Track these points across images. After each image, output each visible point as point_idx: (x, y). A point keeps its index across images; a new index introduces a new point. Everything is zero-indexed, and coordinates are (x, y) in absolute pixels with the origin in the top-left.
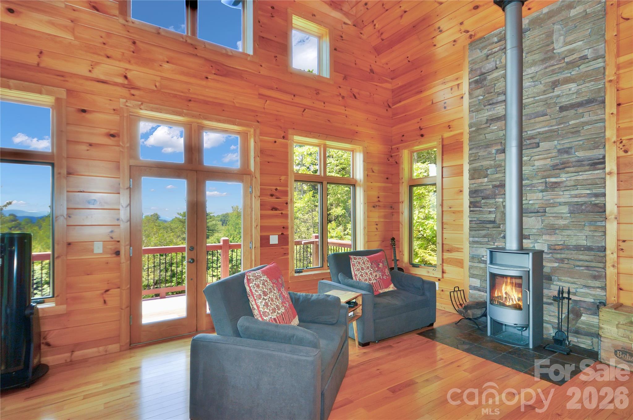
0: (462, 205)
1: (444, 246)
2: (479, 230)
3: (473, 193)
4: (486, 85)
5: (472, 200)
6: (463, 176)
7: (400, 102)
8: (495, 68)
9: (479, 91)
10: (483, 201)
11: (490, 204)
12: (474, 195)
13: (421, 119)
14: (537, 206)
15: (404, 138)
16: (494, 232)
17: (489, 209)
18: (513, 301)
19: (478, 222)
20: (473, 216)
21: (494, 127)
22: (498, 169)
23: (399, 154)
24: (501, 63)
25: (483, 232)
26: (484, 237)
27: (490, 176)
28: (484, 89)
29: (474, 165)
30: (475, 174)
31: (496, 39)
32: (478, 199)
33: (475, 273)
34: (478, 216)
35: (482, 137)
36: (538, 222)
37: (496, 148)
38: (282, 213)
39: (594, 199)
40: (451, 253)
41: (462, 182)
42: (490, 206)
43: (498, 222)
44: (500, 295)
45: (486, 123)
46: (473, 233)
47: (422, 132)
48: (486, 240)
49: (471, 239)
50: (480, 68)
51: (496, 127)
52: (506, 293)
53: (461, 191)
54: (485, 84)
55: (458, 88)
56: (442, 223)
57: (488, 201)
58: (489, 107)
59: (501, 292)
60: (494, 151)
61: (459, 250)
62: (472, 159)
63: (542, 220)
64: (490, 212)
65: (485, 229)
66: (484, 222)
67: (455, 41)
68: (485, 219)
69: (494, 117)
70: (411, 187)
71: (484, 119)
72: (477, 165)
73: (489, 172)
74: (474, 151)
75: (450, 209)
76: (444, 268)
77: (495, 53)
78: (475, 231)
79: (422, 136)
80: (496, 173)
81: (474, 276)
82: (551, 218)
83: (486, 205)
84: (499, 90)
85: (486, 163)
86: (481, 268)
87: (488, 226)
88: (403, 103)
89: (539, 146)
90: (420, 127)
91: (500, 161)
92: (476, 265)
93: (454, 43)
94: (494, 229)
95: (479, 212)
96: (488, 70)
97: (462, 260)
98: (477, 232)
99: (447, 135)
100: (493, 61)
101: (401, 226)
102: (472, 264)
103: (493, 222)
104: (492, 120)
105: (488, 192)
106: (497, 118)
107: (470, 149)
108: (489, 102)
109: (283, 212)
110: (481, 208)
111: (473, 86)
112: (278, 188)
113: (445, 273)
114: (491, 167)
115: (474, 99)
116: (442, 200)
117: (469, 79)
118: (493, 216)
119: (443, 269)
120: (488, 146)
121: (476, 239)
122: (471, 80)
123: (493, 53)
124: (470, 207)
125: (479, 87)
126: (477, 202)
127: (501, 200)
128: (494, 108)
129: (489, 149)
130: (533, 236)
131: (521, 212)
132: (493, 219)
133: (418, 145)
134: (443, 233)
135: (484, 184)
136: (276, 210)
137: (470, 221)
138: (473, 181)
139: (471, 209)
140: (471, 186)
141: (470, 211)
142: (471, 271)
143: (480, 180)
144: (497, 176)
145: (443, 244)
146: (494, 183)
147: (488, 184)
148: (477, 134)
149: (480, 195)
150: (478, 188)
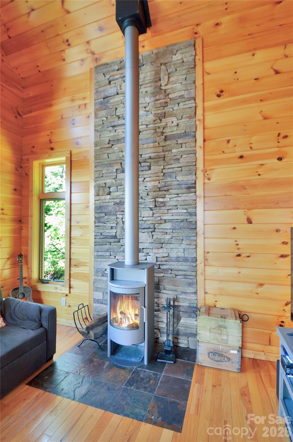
0: (88, 220)
1: (72, 261)
2: (102, 245)
3: (99, 209)
4: (109, 107)
5: (97, 215)
6: (89, 192)
7: (31, 112)
8: (116, 93)
9: (103, 113)
10: (106, 217)
11: (112, 220)
13: (51, 132)
14: (149, 222)
15: (34, 150)
16: (115, 246)
17: (111, 225)
18: (129, 321)
19: (102, 237)
20: (97, 231)
21: (115, 148)
22: (119, 188)
23: (29, 166)
24: (121, 89)
25: (107, 247)
26: (107, 251)
27: (112, 194)
28: (107, 111)
29: (98, 182)
30: (99, 191)
31: (117, 67)
32: (102, 215)
33: (99, 286)
34: (101, 231)
35: (106, 156)
36: (150, 236)
37: (117, 168)
39: (188, 217)
40: (78, 267)
41: (88, 198)
42: (112, 222)
43: (118, 237)
45: (109, 143)
46: (98, 247)
47: (52, 145)
48: (108, 254)
49: (96, 253)
50: (104, 91)
51: (117, 148)
53: (88, 207)
55: (85, 107)
56: (70, 237)
57: (110, 217)
58: (112, 128)
60: (115, 170)
61: (85, 265)
62: (97, 176)
63: (152, 235)
64: (112, 228)
65: (108, 243)
66: (106, 237)
67: (82, 60)
68: (107, 234)
69: (115, 139)
70: (42, 201)
71: (107, 140)
72: (101, 182)
73: (111, 190)
74: (99, 169)
75: (77, 224)
76: (72, 283)
77: (116, 79)
78: (99, 245)
79: (52, 149)
80: (117, 191)
81: (98, 290)
82: (159, 233)
83: (109, 220)
84: (119, 114)
85: (108, 181)
86: (103, 281)
87: (110, 240)
88: (33, 114)
89: (150, 169)
90: (50, 140)
91: (120, 180)
92: (99, 278)
93: (82, 63)
94: (115, 244)
95: (102, 227)
96: (110, 94)
97: (88, 274)
98: (101, 246)
99: (75, 151)
100: (115, 86)
101: (29, 240)
102: (96, 278)
103: (115, 237)
104: (114, 141)
105: (110, 209)
106: (118, 139)
107: (95, 167)
108: (111, 123)
110: (105, 223)
111: (98, 106)
113: (72, 288)
114: (113, 185)
115: (98, 120)
116: (71, 215)
117: (95, 100)
118: (115, 231)
119: (70, 284)
120: (110, 165)
121: (100, 253)
122: (97, 101)
123: (114, 79)
124: (95, 222)
125: (103, 109)
126: (101, 218)
127: (121, 216)
129: (112, 168)
130: (145, 249)
131: (137, 228)
132: (114, 234)
133: (48, 158)
134: (70, 248)
135: (107, 201)
137: (95, 236)
138: (98, 198)
139: (96, 224)
140: (96, 202)
141: (95, 226)
142: (96, 285)
143: (104, 197)
144: (118, 193)
145: (70, 259)
146: (115, 200)
147: (111, 201)
148: (101, 152)
149: (104, 211)
150: (101, 205)
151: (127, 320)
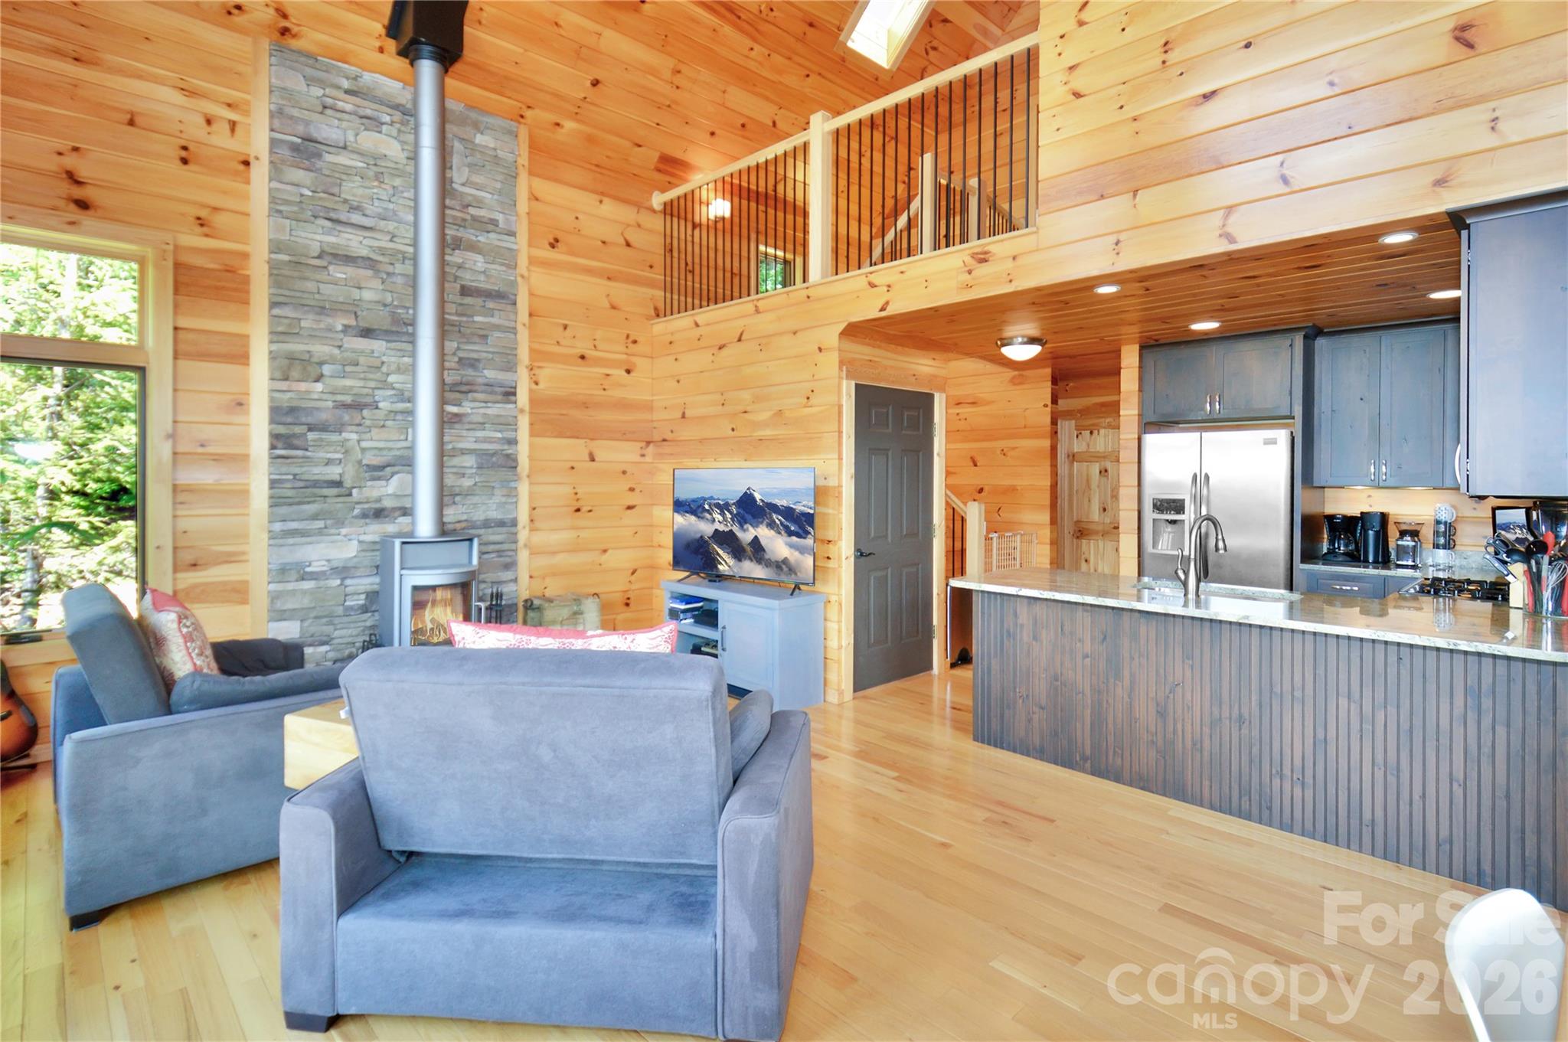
0: (245, 440)
1: (180, 552)
2: (299, 503)
3: (277, 413)
4: (321, 169)
5: (281, 430)
6: (248, 365)
8: (341, 144)
9: (301, 175)
10: (311, 436)
11: (330, 444)
12: (289, 420)
16: (340, 505)
17: (329, 456)
19: (301, 484)
20: (284, 470)
21: (339, 272)
22: (348, 369)
24: (358, 143)
25: (311, 508)
26: (315, 517)
27: (327, 380)
28: (316, 178)
29: (284, 346)
30: (287, 367)
31: (344, 84)
32: (298, 430)
33: (289, 606)
34: (297, 470)
35: (310, 286)
37: (346, 322)
40: (206, 568)
41: (245, 382)
42: (332, 449)
43: (348, 483)
44: (420, 626)
45: (319, 257)
46: (284, 510)
47: (83, 193)
48: (320, 524)
49: (278, 527)
50: (305, 123)
51: (344, 276)
52: (433, 621)
53: (240, 404)
54: (318, 166)
55: (233, 131)
56: (175, 487)
57: (324, 436)
58: (328, 224)
59: (423, 622)
60: (340, 328)
61: (233, 559)
62: (277, 329)
64: (329, 462)
65: (318, 499)
66: (316, 484)
68: (316, 477)
69: (340, 253)
71: (315, 249)
72: (294, 347)
73: (327, 369)
74: (285, 312)
75: (200, 450)
77: (342, 112)
78: (291, 504)
79: (83, 205)
80: (343, 377)
83: (319, 444)
84: (352, 198)
85: (320, 349)
86: (304, 592)
87: (326, 491)
90: (72, 174)
91: (354, 351)
92: (290, 586)
93: (234, 11)
94: (337, 499)
95: (300, 460)
96: (324, 139)
97: (246, 582)
98: (295, 507)
99: (192, 239)
100: (339, 127)
102: (279, 587)
103: (338, 484)
104: (335, 256)
105: (324, 416)
106: (346, 256)
107: (273, 305)
108: (327, 212)
110: (307, 450)
111: (285, 152)
114: (332, 361)
115: (285, 187)
116: (176, 421)
117: (272, 130)
118: (338, 470)
120: (323, 310)
121: (294, 525)
122: (277, 135)
123: (337, 107)
124: (273, 447)
125: (302, 165)
126: (294, 436)
127: (356, 437)
128: (340, 231)
129: (330, 320)
132: (337, 478)
134: (175, 516)
135: (316, 396)
137: (273, 484)
138: (284, 385)
139: (277, 451)
140: (276, 395)
141: (274, 458)
142: (277, 606)
143: (303, 386)
144: (348, 382)
145: (175, 549)
146: (339, 398)
147: (325, 397)
148: (296, 274)
149: (304, 420)
150: (294, 404)
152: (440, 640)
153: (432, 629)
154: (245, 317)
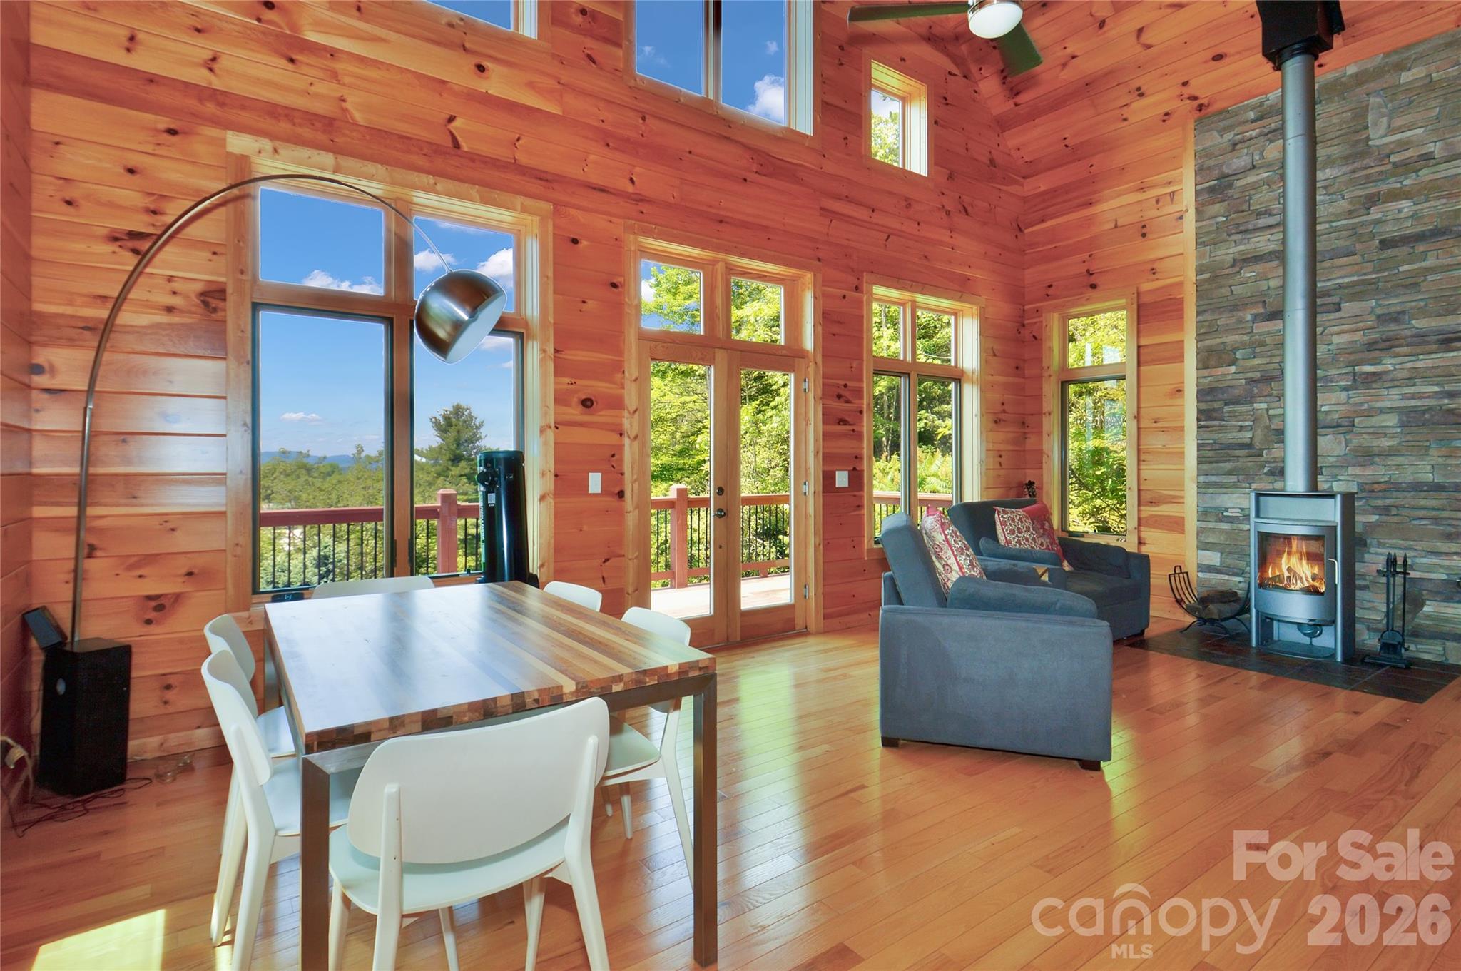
0: (1181, 416)
1: (1143, 493)
2: (1217, 462)
3: (1203, 394)
4: (1232, 196)
5: (1204, 406)
6: (1183, 362)
7: (1043, 221)
8: (1250, 166)
9: (1217, 208)
10: (1226, 409)
11: (1241, 414)
12: (1209, 398)
13: (1090, 256)
14: (1336, 416)
15: (1050, 291)
16: (1252, 464)
17: (1240, 423)
18: (1302, 582)
19: (1217, 447)
20: (1205, 436)
21: (1249, 273)
22: (1257, 350)
23: (1041, 322)
24: (1263, 158)
25: (1228, 466)
26: (1230, 473)
27: (1241, 363)
28: (1228, 204)
29: (1207, 343)
30: (1208, 359)
31: (1252, 115)
32: (1216, 405)
33: (1210, 540)
34: (1216, 436)
35: (1225, 291)
36: (1340, 443)
37: (1254, 311)
38: (853, 430)
39: (1445, 401)
40: (1158, 506)
41: (1182, 374)
42: (1241, 418)
43: (1257, 445)
44: (1278, 574)
45: (1233, 266)
46: (1205, 467)
47: (1093, 280)
48: (1234, 478)
49: (1202, 479)
50: (1220, 165)
51: (1254, 274)
52: (1289, 570)
53: (1179, 391)
54: (1229, 195)
55: (1172, 200)
56: (1139, 451)
57: (1237, 408)
58: (1239, 236)
59: (1280, 569)
60: (1249, 318)
61: (1174, 500)
62: (1202, 331)
63: (1346, 440)
64: (1241, 428)
65: (1232, 458)
66: (1228, 447)
67: (1167, 114)
68: (1230, 441)
69: (1249, 256)
70: (1064, 385)
71: (1229, 258)
72: (1213, 342)
73: (1239, 355)
74: (1207, 317)
75: (1155, 425)
76: (1143, 535)
77: (1250, 140)
78: (1211, 463)
79: (1093, 286)
80: (1254, 357)
81: (1208, 547)
82: (1365, 436)
83: (1233, 415)
84: (1258, 207)
85: (1231, 339)
86: (1221, 531)
87: (1238, 453)
88: (1048, 224)
89: (1339, 309)
90: (1088, 271)
91: (1261, 334)
92: (1211, 525)
93: (1165, 118)
94: (1250, 459)
95: (1218, 428)
96: (1235, 170)
97: (1181, 517)
98: (1215, 465)
99: (1146, 286)
100: (1247, 154)
101: (1045, 458)
102: (1203, 524)
103: (1248, 446)
104: (1245, 260)
105: (1237, 392)
106: (1255, 257)
107: (1198, 314)
108: (1239, 227)
109: (855, 428)
110: (1223, 420)
111: (1205, 197)
112: (849, 384)
113: (1145, 544)
114: (1243, 345)
115: (1208, 222)
116: (1139, 408)
117: (1196, 185)
118: (1249, 435)
119: (1139, 538)
120: (1236, 307)
121: (1214, 479)
122: (1199, 187)
123: (1246, 139)
124: (1199, 420)
125: (1217, 200)
126: (1214, 410)
127: (1264, 406)
128: (1248, 239)
129: (1240, 314)
130: (1328, 469)
131: (1314, 425)
132: (1248, 441)
133: (1083, 305)
134: (1139, 470)
135: (1230, 377)
136: (845, 424)
137: (1199, 445)
138: (1205, 372)
139: (1202, 423)
140: (1201, 380)
141: (1199, 427)
142: (1202, 538)
143: (1220, 371)
144: (1257, 361)
145: (1139, 491)
146: (1250, 375)
147: (1237, 376)
148: (1214, 285)
149: (1221, 396)
150: (1214, 385)
151: (1298, 581)
152: (1298, 588)
153: (1289, 577)
154: (1180, 327)
